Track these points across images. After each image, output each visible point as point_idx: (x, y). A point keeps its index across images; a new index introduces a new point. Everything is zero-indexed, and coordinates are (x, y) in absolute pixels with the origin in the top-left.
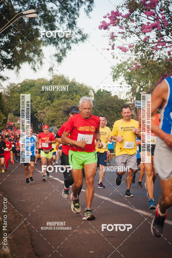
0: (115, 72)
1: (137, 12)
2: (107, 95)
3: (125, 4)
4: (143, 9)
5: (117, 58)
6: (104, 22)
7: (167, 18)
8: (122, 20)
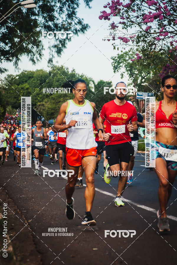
1: (138, 2)
5: (118, 49)
8: (123, 9)
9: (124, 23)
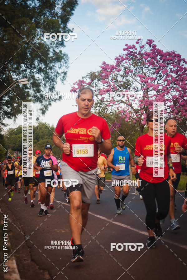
1: (96, 81)
3: (88, 76)
4: (100, 79)
7: (116, 85)
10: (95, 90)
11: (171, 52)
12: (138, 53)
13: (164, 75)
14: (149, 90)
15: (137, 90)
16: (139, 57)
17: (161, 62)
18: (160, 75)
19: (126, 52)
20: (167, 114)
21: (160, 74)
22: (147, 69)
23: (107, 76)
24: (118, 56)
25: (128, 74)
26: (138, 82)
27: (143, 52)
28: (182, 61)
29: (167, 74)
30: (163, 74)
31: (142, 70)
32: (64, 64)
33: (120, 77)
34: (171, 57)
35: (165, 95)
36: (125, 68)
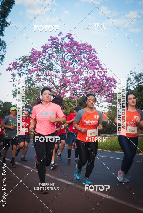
0: (14, 93)
1: (27, 63)
2: (9, 105)
3: (21, 59)
4: (30, 62)
5: (16, 86)
6: (9, 67)
7: (42, 67)
8: (19, 66)
9: (19, 73)
10: (26, 70)
11: (85, 43)
12: (59, 43)
13: (79, 61)
14: (67, 71)
15: (58, 71)
16: (60, 46)
17: (77, 50)
18: (75, 61)
19: (50, 42)
20: (80, 90)
21: (76, 59)
22: (66, 56)
23: (35, 60)
24: (44, 45)
25: (51, 59)
26: (59, 65)
27: (63, 42)
28: (93, 51)
29: (81, 60)
30: (78, 59)
31: (62, 56)
32: (3, 49)
33: (45, 60)
34: (84, 48)
35: (79, 75)
36: (50, 54)
